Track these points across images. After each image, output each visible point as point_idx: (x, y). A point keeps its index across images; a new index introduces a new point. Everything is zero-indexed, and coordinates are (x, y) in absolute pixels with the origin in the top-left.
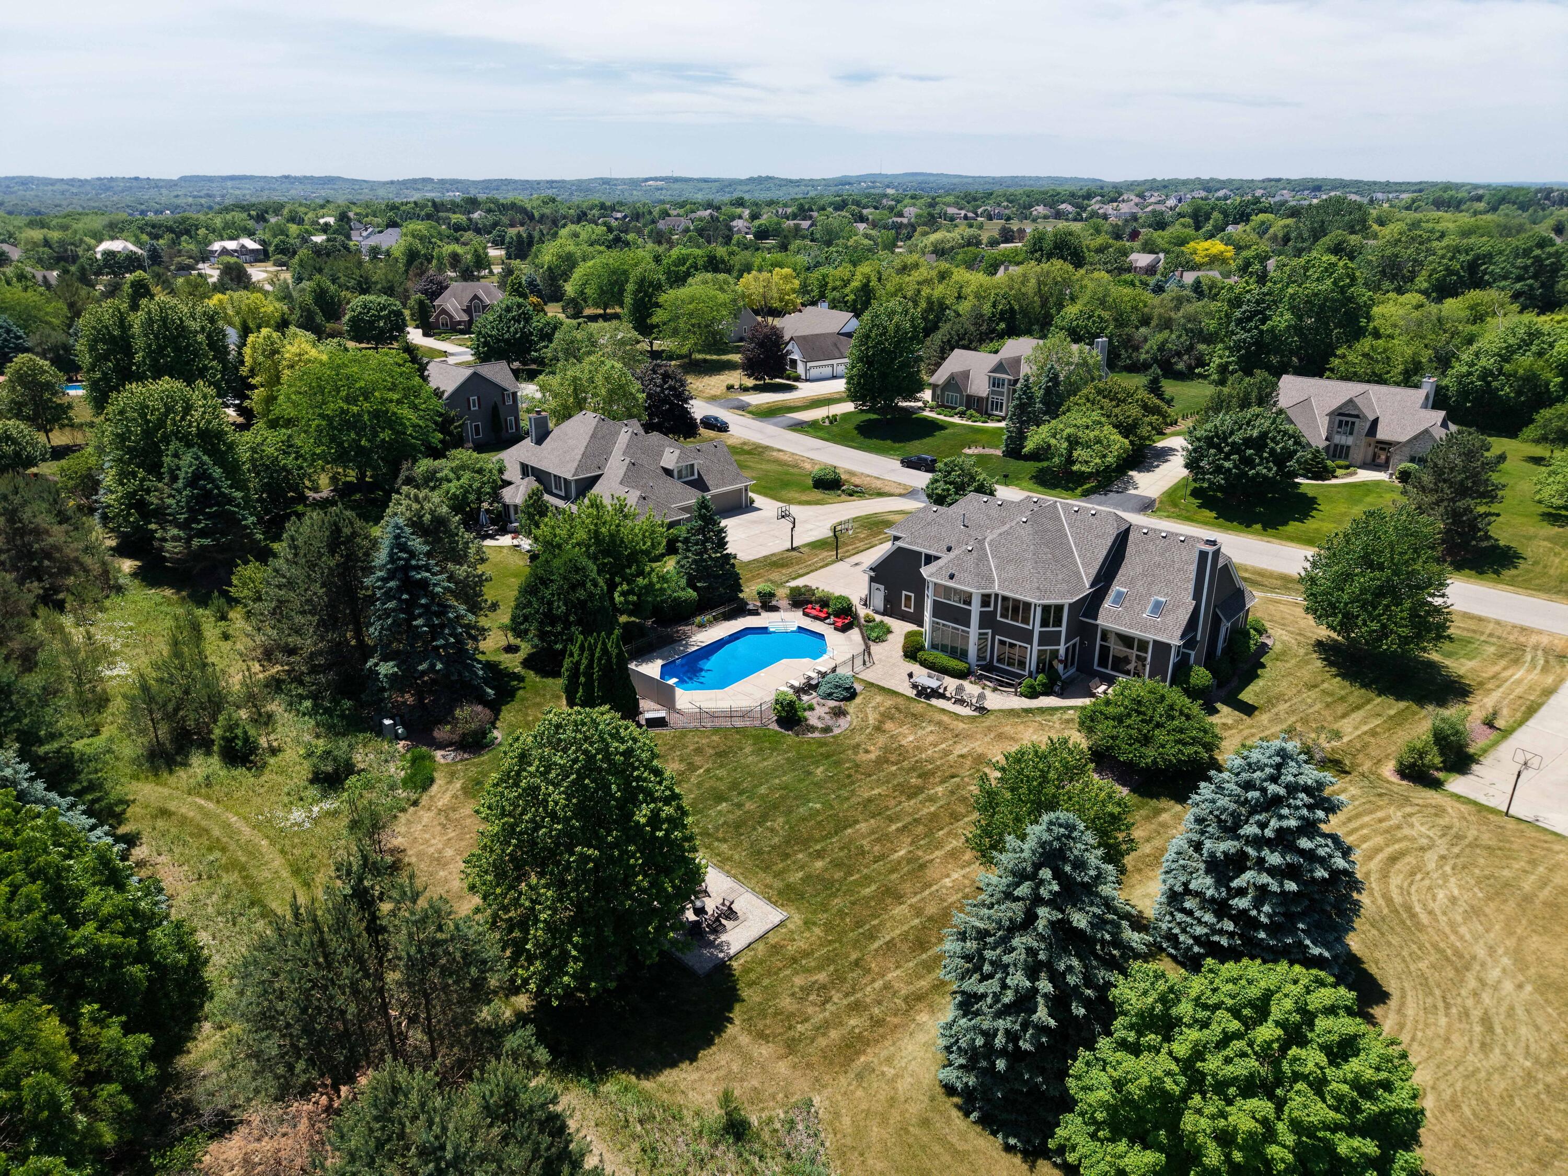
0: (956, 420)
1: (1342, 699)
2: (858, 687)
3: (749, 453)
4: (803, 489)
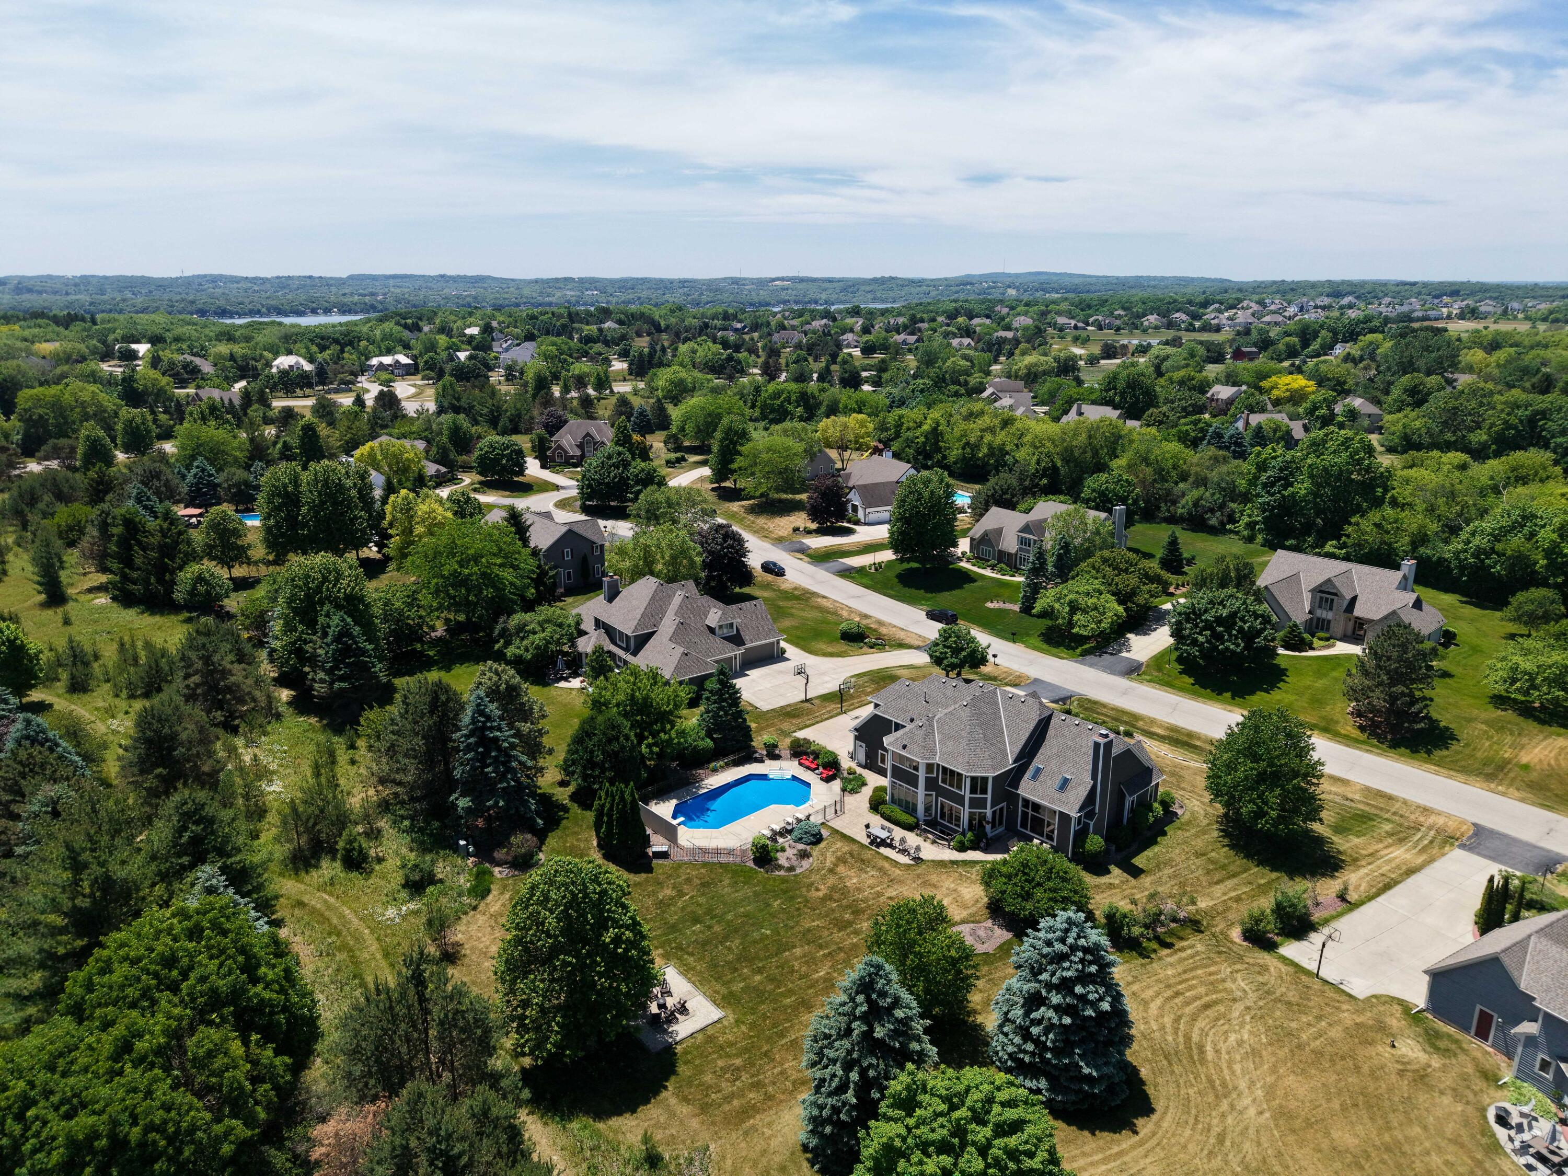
0: (988, 573)
1: (1224, 867)
2: (825, 833)
3: (797, 598)
4: (831, 642)
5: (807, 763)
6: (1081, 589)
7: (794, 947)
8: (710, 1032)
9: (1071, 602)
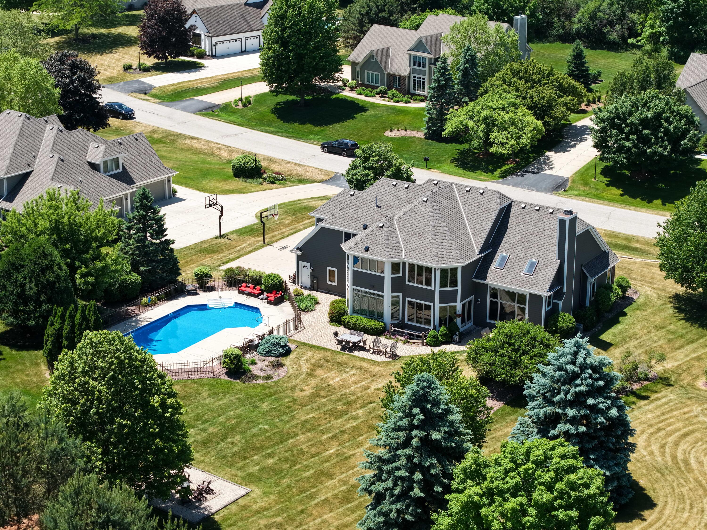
0: (378, 100)
2: (292, 346)
4: (225, 179)
5: (248, 290)
6: (495, 104)
7: (296, 435)
8: (241, 502)
9: (485, 118)
